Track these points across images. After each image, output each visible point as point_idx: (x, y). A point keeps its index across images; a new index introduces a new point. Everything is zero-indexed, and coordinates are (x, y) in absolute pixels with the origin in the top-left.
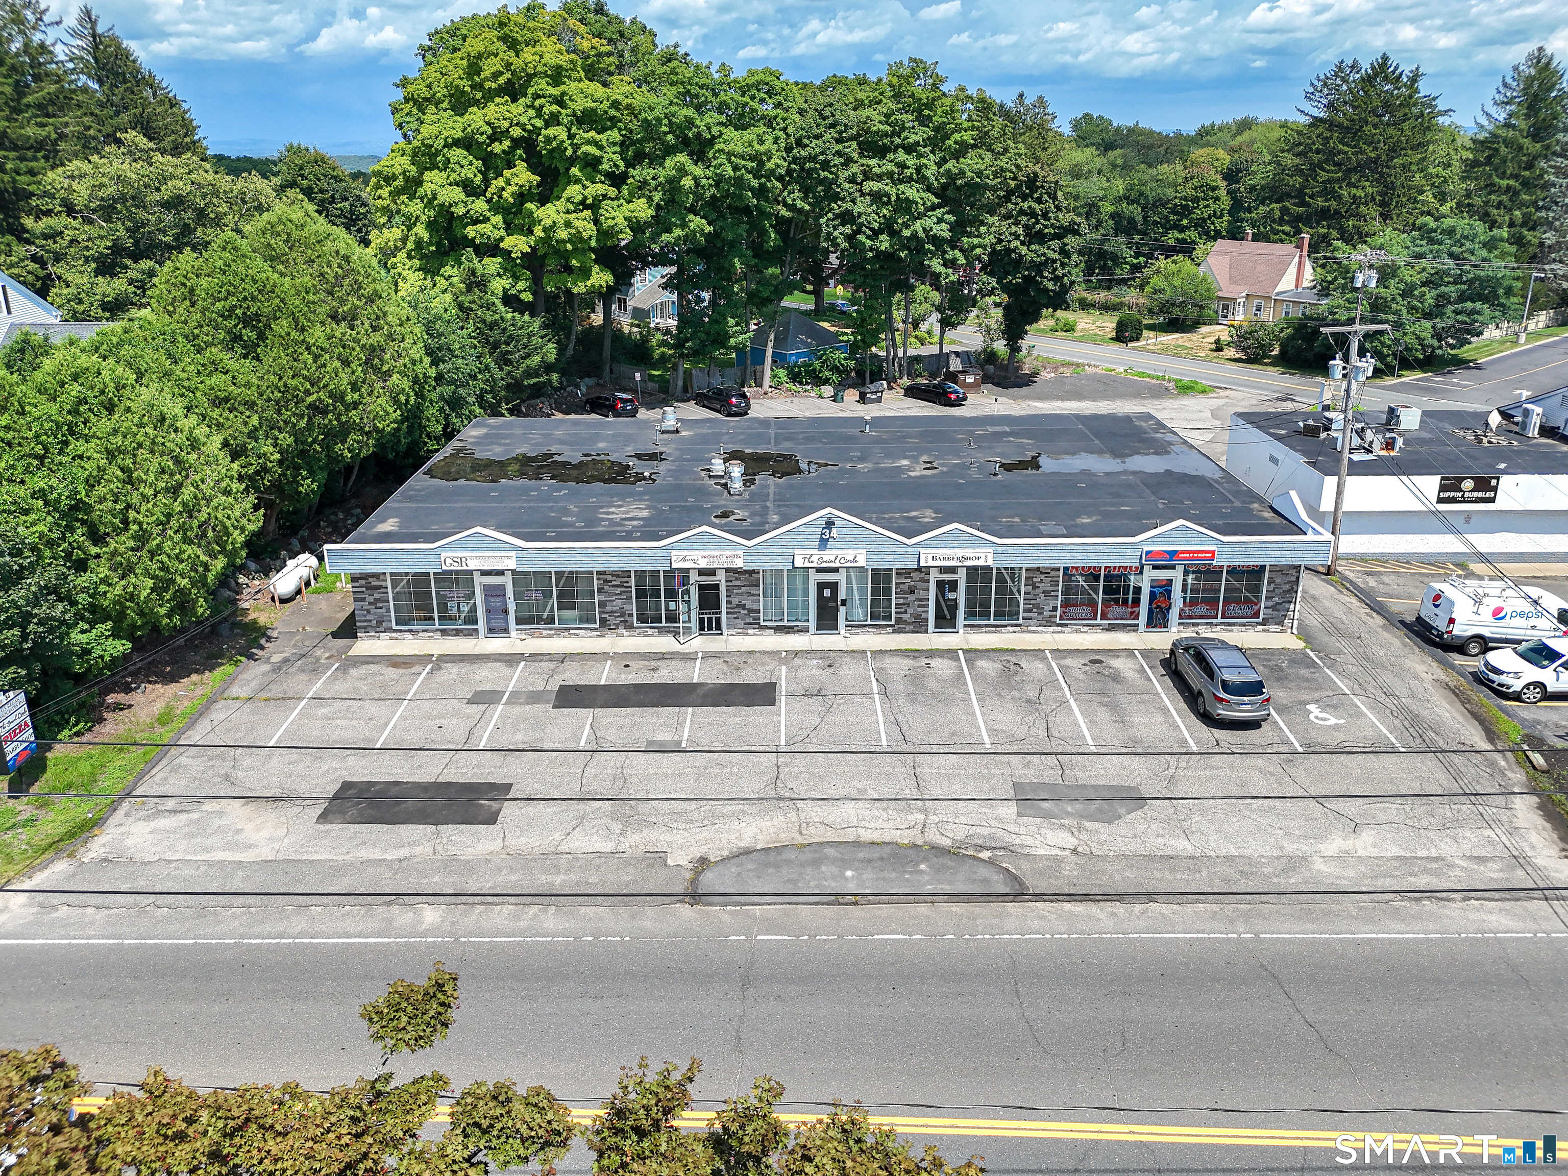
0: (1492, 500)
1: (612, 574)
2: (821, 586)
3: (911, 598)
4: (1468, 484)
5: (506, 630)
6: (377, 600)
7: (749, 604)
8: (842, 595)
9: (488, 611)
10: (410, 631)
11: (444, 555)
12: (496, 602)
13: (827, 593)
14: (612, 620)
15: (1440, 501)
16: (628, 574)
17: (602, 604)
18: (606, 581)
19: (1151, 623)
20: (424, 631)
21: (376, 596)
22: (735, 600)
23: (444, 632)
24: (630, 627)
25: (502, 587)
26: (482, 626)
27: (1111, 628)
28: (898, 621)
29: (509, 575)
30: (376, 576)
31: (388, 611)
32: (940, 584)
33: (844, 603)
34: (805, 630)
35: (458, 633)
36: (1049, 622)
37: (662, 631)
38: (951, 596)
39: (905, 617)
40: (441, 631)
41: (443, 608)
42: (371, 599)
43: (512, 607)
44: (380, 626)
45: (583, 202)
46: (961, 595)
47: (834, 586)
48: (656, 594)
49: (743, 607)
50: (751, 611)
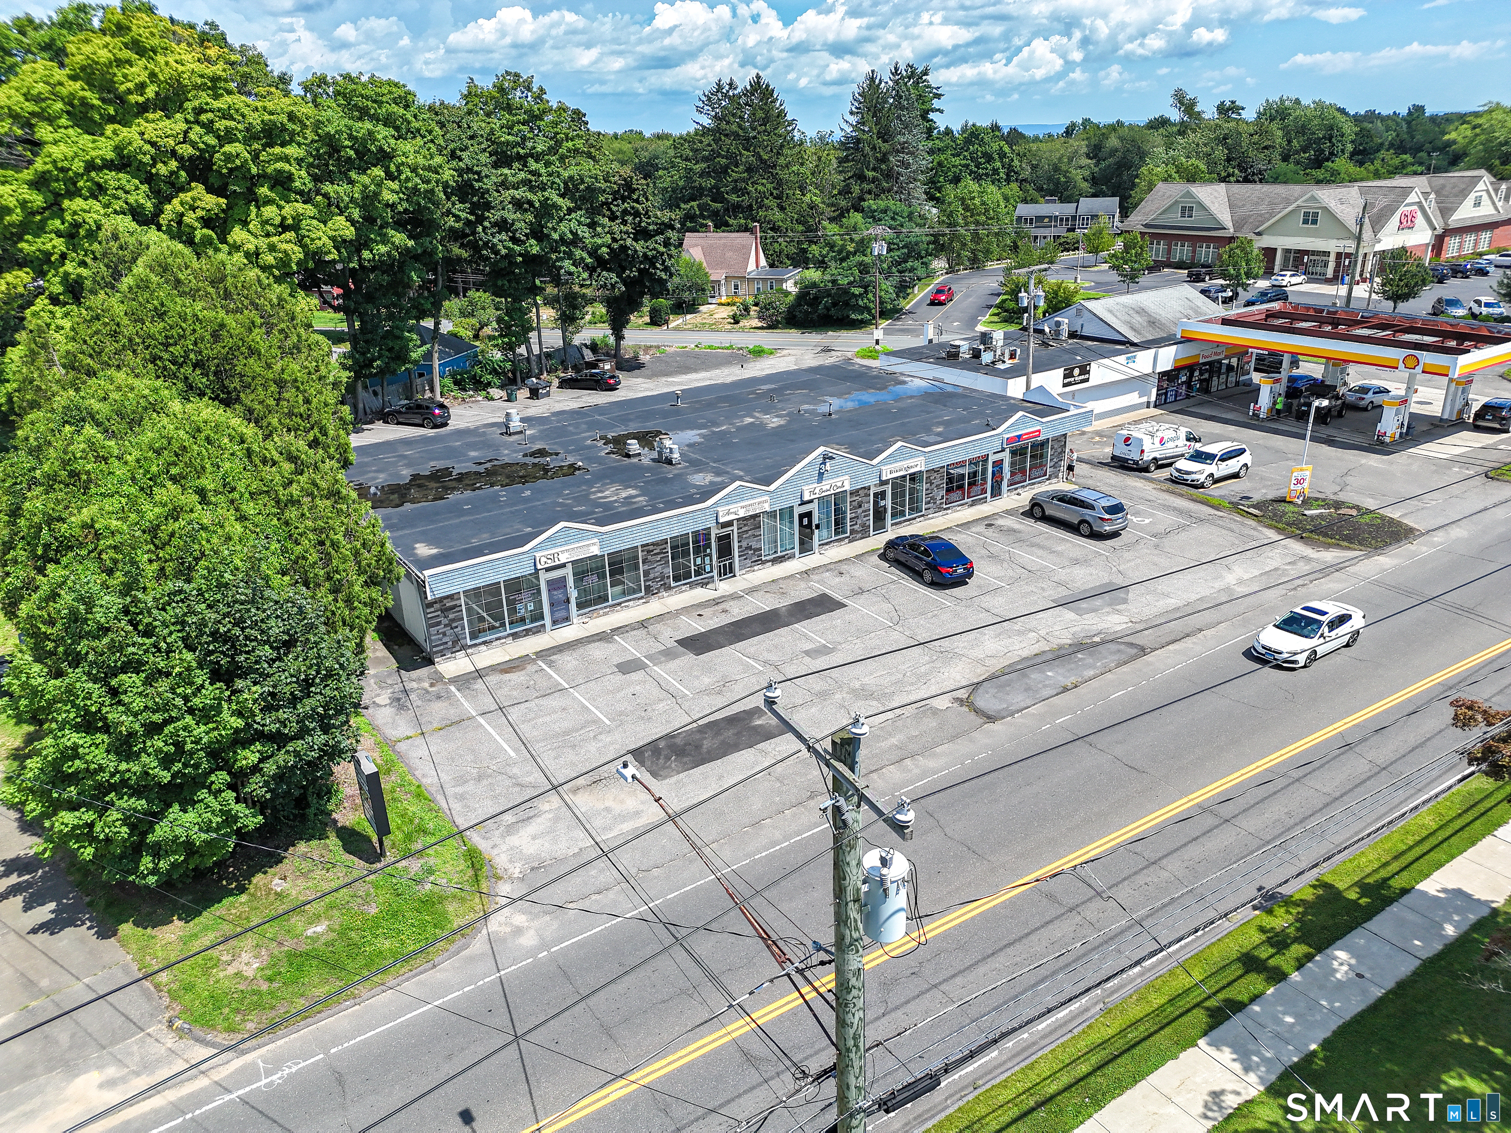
0: (1087, 380)
1: (653, 544)
2: (801, 517)
3: (860, 511)
4: (1076, 372)
5: (567, 619)
6: (453, 620)
7: (754, 545)
8: (815, 521)
9: (552, 605)
10: (484, 643)
11: (538, 555)
12: (559, 595)
13: (805, 521)
14: (655, 585)
15: (1065, 385)
16: (665, 542)
17: (646, 573)
18: (649, 551)
19: (993, 495)
20: (497, 639)
21: (451, 616)
22: (744, 544)
23: (515, 636)
24: (668, 588)
25: (563, 580)
26: (548, 621)
27: (973, 504)
28: (852, 531)
29: (570, 566)
30: (451, 597)
31: (463, 628)
32: (876, 495)
33: (818, 527)
34: (793, 556)
35: (527, 632)
36: (940, 509)
37: (692, 585)
38: (882, 503)
39: (856, 527)
40: (512, 635)
41: (513, 611)
42: (445, 621)
43: (573, 594)
44: (457, 646)
45: (282, 225)
46: (888, 502)
47: (809, 515)
48: (686, 554)
49: (750, 548)
50: (756, 550)
